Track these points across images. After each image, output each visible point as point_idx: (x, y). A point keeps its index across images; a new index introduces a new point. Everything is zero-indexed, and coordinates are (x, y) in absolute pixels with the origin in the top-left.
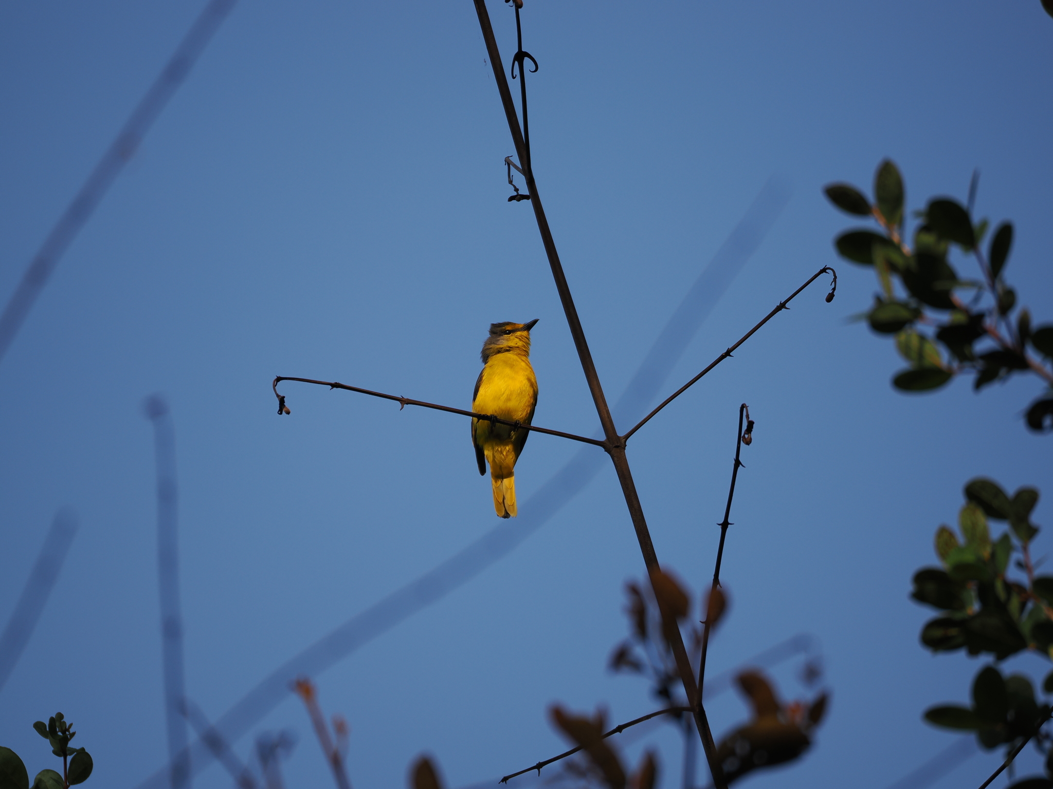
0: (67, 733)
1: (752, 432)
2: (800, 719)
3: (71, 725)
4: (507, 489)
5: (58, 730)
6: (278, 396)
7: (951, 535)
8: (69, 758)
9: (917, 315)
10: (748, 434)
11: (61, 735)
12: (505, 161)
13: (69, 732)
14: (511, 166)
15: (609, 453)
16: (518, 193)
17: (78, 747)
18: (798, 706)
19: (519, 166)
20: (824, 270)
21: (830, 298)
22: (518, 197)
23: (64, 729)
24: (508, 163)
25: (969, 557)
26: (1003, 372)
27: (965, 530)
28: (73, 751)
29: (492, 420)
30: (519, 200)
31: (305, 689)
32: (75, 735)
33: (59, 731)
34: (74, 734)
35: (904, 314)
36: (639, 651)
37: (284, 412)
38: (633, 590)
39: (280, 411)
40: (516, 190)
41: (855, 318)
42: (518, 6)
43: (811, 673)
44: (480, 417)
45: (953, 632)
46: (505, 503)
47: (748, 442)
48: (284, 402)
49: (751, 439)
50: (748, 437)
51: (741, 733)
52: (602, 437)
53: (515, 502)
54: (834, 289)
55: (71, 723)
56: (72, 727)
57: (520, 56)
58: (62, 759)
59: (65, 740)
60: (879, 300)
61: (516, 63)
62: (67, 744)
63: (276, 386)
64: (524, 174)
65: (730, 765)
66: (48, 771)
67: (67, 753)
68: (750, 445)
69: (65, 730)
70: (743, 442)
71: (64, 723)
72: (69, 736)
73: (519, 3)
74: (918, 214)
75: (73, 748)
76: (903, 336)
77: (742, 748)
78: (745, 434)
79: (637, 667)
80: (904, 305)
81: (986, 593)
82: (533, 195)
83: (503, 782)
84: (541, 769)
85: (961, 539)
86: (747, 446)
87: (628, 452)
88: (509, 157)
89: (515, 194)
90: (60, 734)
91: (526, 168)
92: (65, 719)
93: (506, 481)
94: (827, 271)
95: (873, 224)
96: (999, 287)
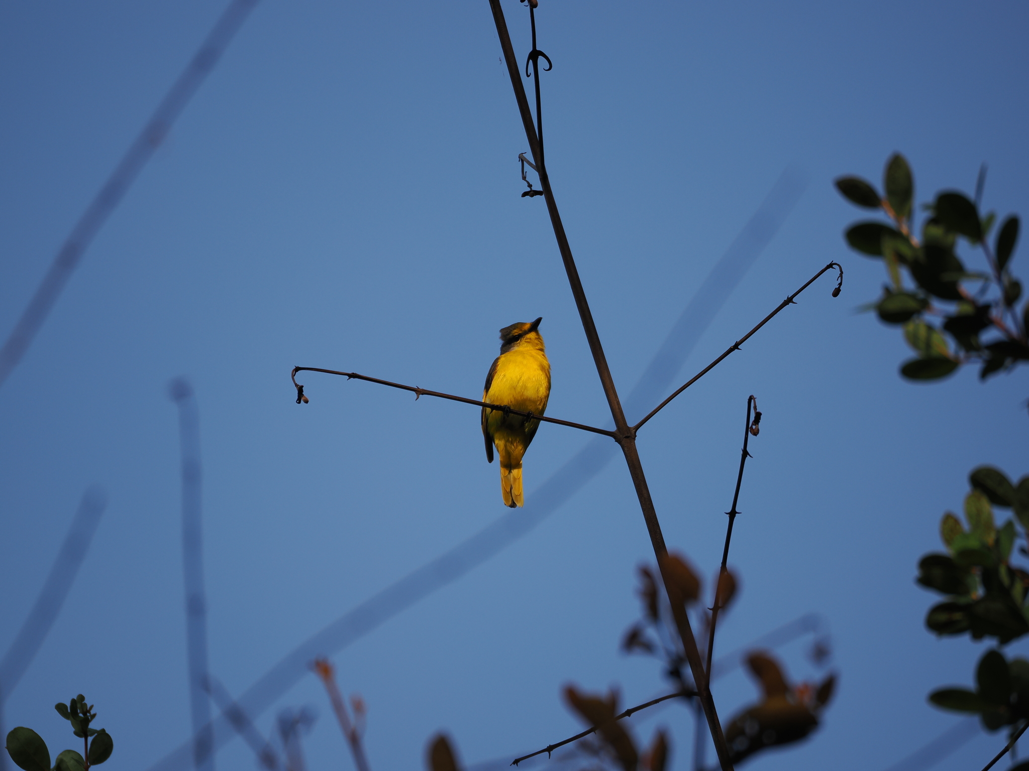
0: (88, 714)
1: (759, 424)
2: (808, 700)
3: (92, 707)
4: (515, 479)
5: (79, 711)
6: (296, 385)
7: (956, 521)
8: (90, 739)
9: (924, 305)
10: (755, 425)
11: (83, 716)
12: (519, 158)
13: (90, 713)
14: (525, 162)
15: (620, 443)
16: (531, 189)
17: (98, 728)
18: (806, 687)
19: (533, 162)
20: (830, 266)
21: (836, 293)
22: (532, 193)
23: (85, 710)
24: (522, 159)
25: (973, 543)
26: (1008, 361)
27: (970, 516)
28: (93, 732)
29: (505, 410)
30: (532, 196)
31: (324, 669)
32: (96, 716)
33: (80, 713)
34: (94, 716)
35: (912, 304)
36: (651, 633)
37: (302, 401)
38: (645, 573)
39: (299, 401)
40: (530, 186)
41: (864, 309)
42: (533, 5)
43: (820, 653)
44: (493, 407)
45: (958, 616)
46: (512, 492)
47: (756, 433)
48: (303, 392)
49: (758, 430)
50: (756, 427)
51: (750, 714)
52: (613, 428)
53: (522, 492)
54: (840, 284)
55: (91, 704)
56: (93, 709)
57: (535, 55)
58: (83, 739)
59: (86, 721)
60: (887, 291)
61: (531, 61)
62: (88, 725)
63: (294, 375)
64: (538, 171)
65: (740, 744)
66: (69, 751)
67: (88, 734)
68: (757, 436)
69: (86, 712)
70: (751, 433)
71: (86, 704)
72: (89, 717)
73: (534, 3)
74: (926, 207)
75: (93, 730)
76: (911, 326)
77: (751, 728)
78: (752, 425)
79: (648, 648)
80: (912, 296)
81: (990, 579)
82: (547, 191)
83: (514, 764)
84: (551, 752)
85: (966, 526)
86: (755, 436)
87: (638, 442)
88: (522, 154)
89: (529, 189)
90: (81, 715)
91: (540, 164)
92: (86, 701)
93: (515, 472)
94: (834, 266)
95: (883, 216)
96: (1005, 279)
